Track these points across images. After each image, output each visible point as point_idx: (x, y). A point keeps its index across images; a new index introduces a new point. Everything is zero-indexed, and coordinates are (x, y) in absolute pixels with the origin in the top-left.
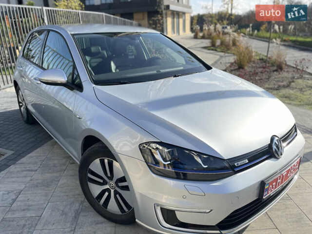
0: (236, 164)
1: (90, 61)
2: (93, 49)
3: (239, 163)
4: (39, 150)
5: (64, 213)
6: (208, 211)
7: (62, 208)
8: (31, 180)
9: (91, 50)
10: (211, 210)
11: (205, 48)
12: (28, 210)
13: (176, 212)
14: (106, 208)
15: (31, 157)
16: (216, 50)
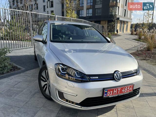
0: (91, 78)
1: (65, 37)
2: (67, 33)
3: (93, 77)
4: (34, 70)
5: (31, 92)
6: (76, 95)
7: (31, 90)
8: (26, 79)
9: (66, 33)
10: (77, 95)
11: (134, 39)
12: (19, 88)
13: (64, 93)
14: (45, 92)
15: (30, 71)
16: (140, 41)
